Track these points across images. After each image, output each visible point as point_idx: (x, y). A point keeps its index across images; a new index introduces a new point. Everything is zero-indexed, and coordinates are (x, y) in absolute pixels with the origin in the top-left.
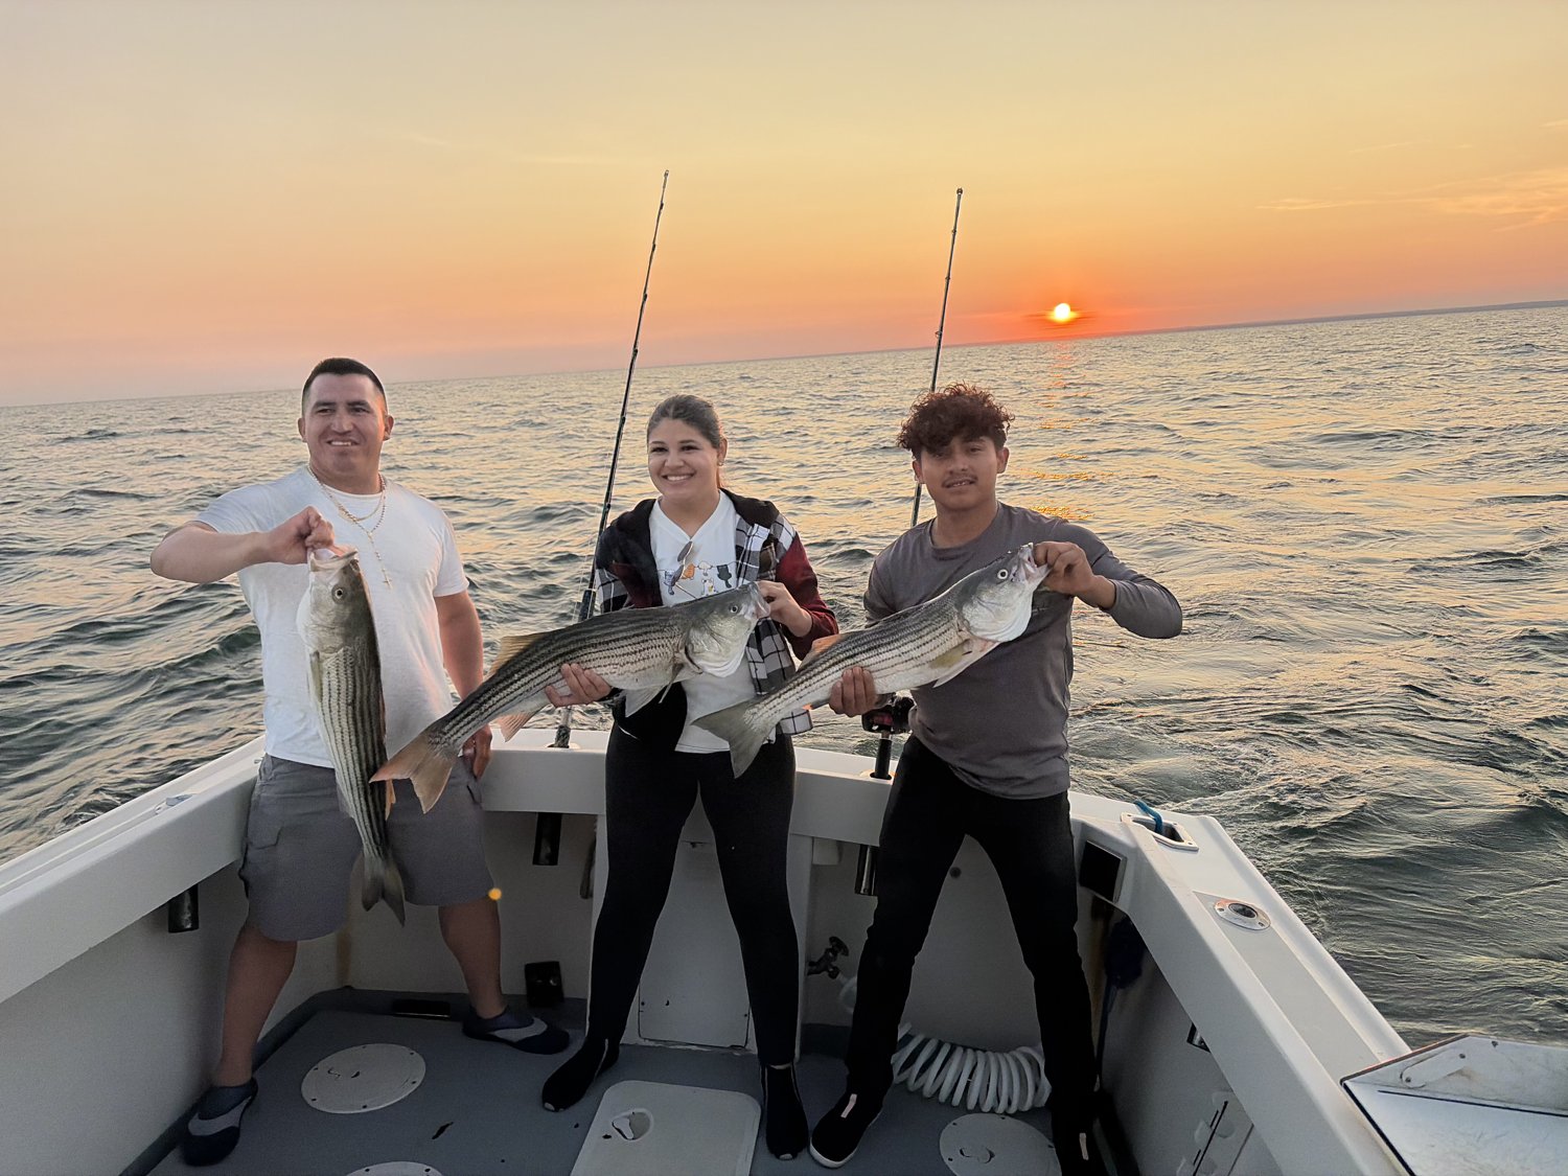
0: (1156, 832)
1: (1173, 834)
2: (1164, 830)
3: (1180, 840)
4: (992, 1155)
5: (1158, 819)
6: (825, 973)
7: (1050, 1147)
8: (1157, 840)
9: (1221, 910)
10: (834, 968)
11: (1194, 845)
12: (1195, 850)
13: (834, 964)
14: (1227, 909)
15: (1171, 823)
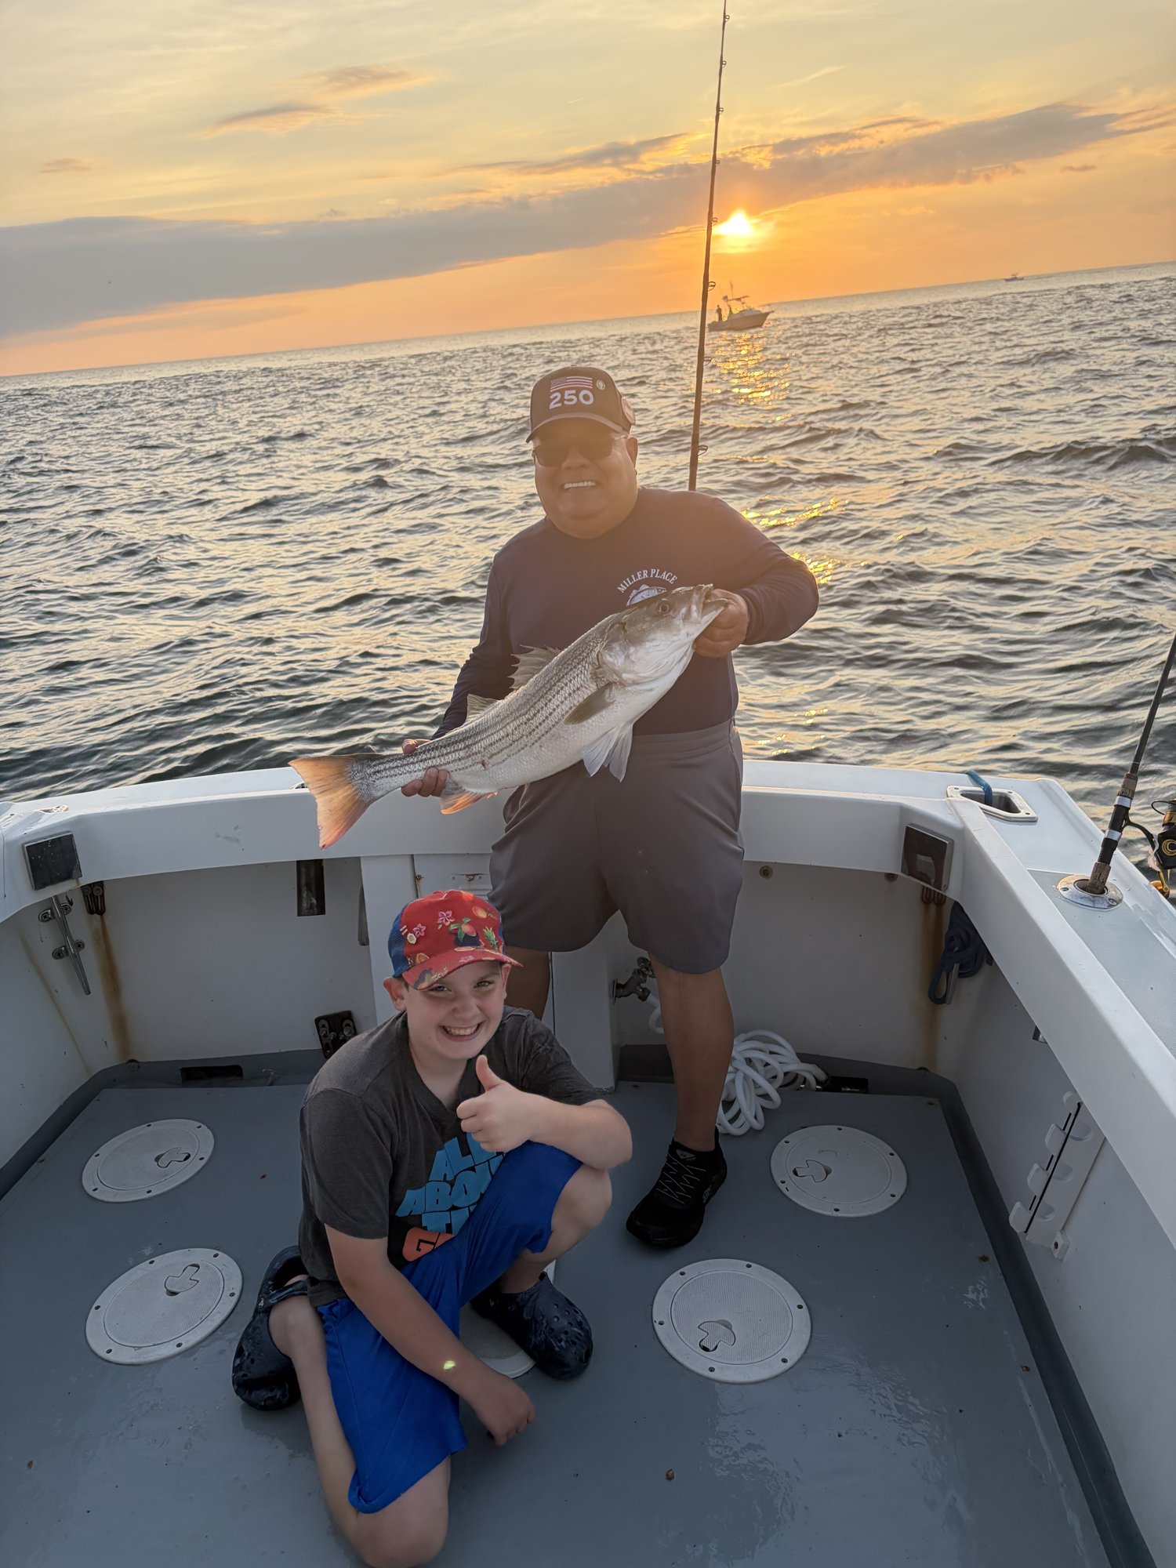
0: (986, 803)
1: (1007, 804)
2: (995, 801)
3: (1016, 811)
4: (828, 1172)
5: (988, 789)
6: (634, 995)
7: (892, 1154)
8: (986, 812)
9: (1066, 889)
10: (644, 990)
11: (1033, 814)
12: (1032, 821)
13: (643, 985)
14: (1071, 887)
15: (1005, 791)
